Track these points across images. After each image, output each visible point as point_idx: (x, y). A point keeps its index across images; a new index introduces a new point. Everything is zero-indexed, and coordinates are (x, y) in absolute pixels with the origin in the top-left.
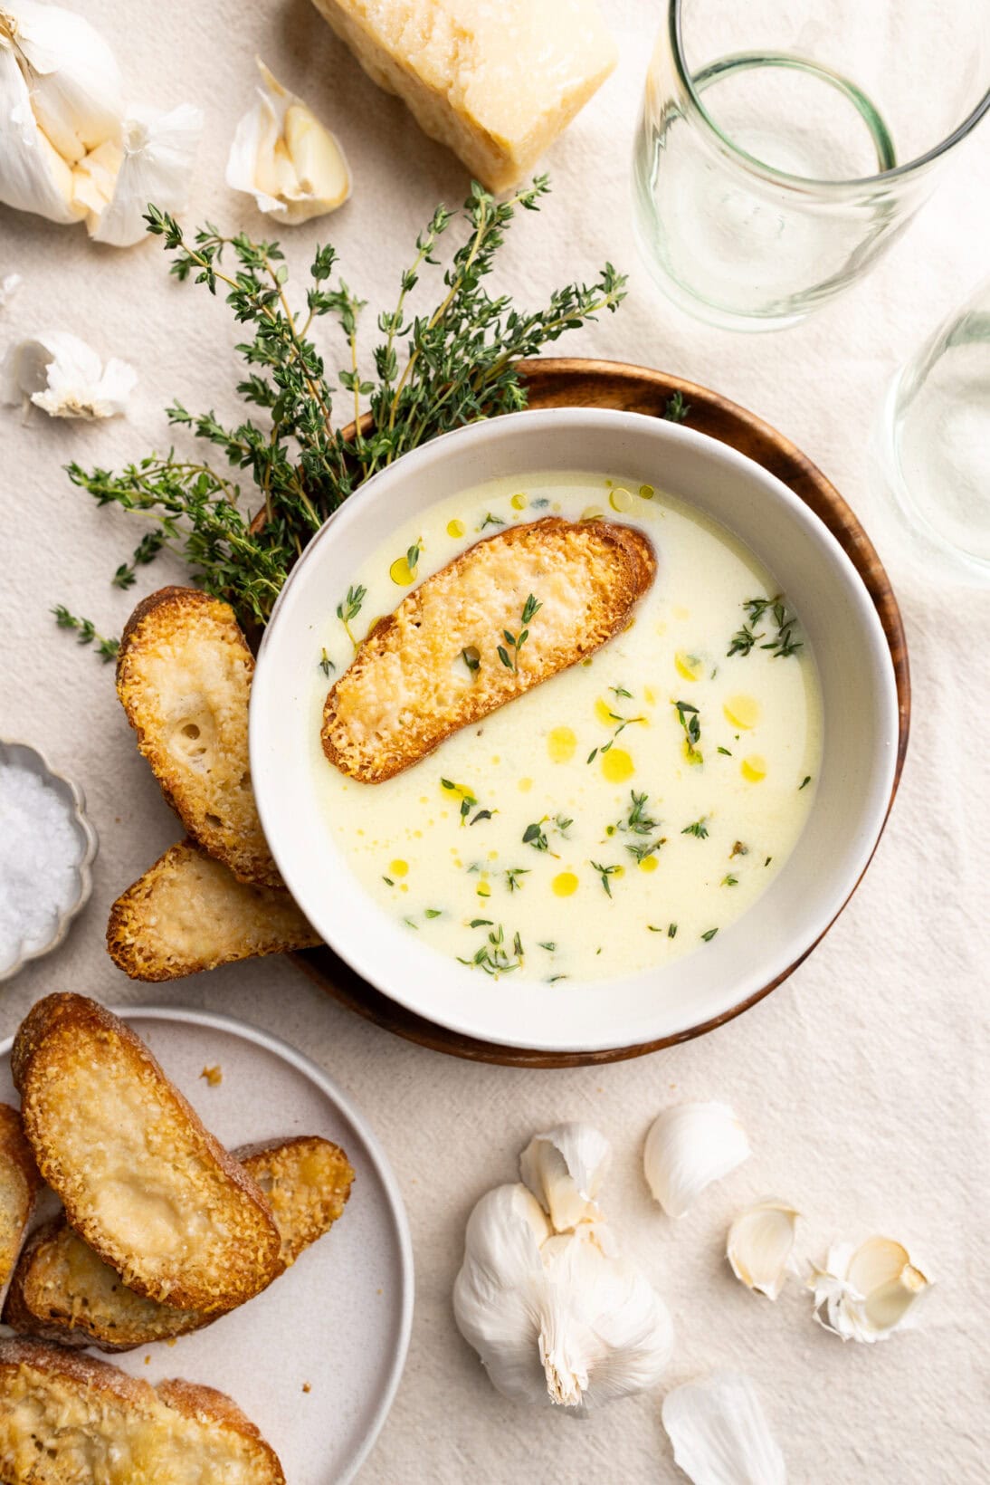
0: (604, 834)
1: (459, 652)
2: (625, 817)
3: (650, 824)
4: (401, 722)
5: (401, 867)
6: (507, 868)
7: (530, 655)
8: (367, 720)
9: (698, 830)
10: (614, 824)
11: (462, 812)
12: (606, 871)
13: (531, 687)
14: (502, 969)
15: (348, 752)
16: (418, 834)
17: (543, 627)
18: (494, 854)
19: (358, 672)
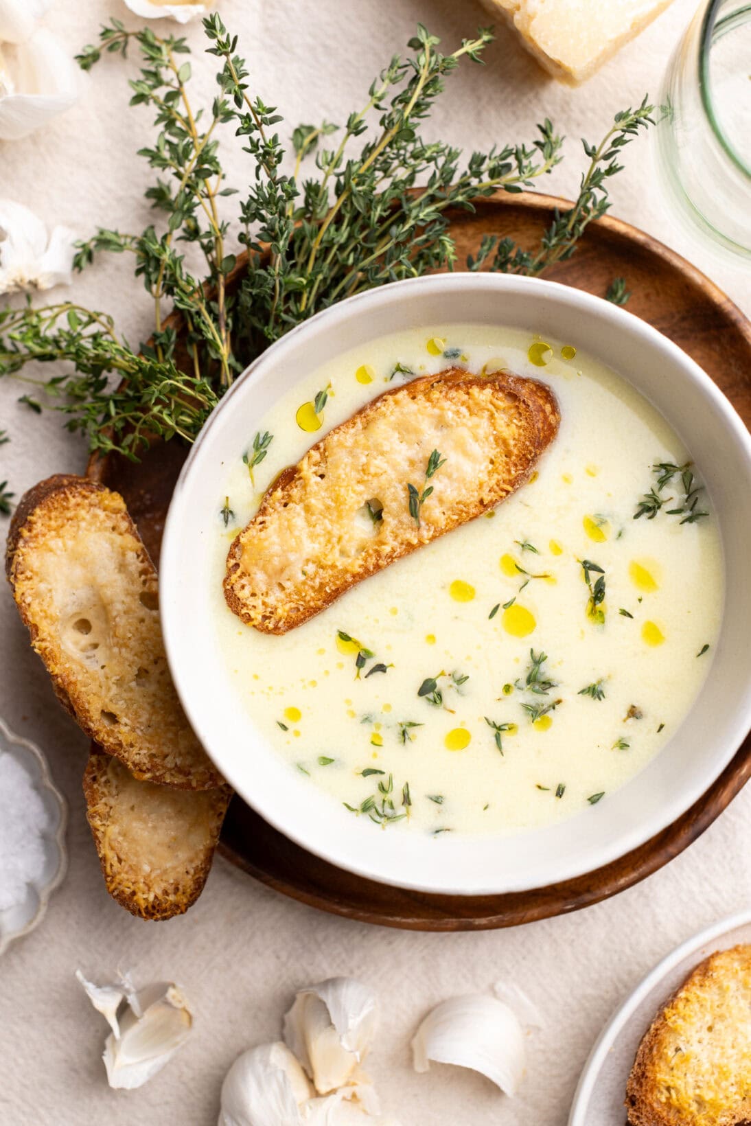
0: (499, 691)
1: (362, 504)
2: (523, 677)
3: (547, 684)
4: (304, 573)
5: (294, 713)
6: (400, 720)
7: (433, 509)
8: (270, 571)
9: (595, 692)
10: (512, 683)
11: (357, 664)
12: (500, 729)
13: (433, 539)
14: (389, 818)
15: (251, 601)
16: (314, 683)
17: (446, 481)
18: (388, 707)
19: (261, 523)
